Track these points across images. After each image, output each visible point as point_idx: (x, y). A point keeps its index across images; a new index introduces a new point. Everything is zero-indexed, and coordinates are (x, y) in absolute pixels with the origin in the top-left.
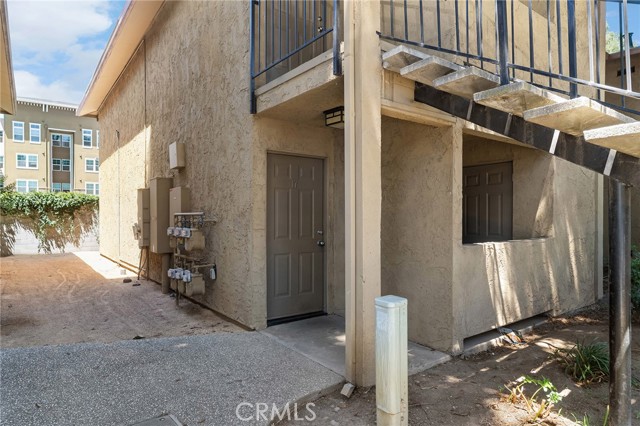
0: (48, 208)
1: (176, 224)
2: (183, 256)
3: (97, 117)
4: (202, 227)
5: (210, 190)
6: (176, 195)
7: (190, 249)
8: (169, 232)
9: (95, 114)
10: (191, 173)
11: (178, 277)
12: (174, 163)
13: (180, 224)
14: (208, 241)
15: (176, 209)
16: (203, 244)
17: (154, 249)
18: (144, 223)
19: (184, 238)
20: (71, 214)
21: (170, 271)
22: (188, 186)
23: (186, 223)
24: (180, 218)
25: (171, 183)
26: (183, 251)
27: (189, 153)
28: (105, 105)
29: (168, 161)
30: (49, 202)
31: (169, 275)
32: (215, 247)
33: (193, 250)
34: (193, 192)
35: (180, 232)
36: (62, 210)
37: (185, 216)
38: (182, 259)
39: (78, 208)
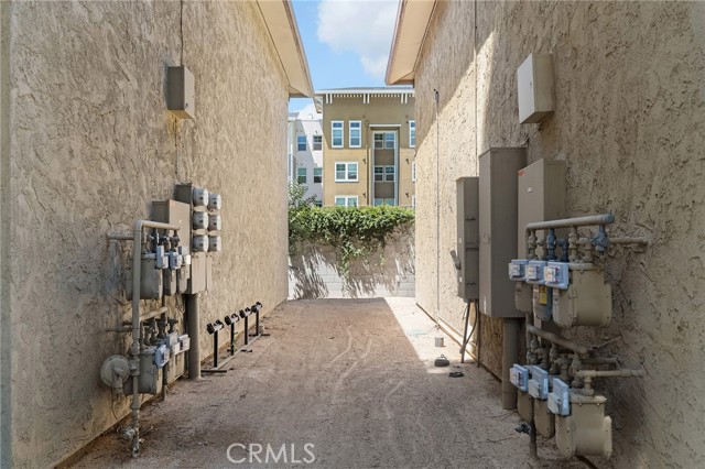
0: (352, 230)
1: (531, 250)
2: (549, 336)
3: (413, 82)
4: (601, 255)
5: (624, 153)
6: (532, 180)
7: (568, 322)
8: (513, 269)
9: (410, 77)
10: (569, 124)
11: (534, 393)
12: (527, 106)
13: (540, 251)
14: (622, 299)
15: (532, 214)
16: (606, 311)
17: (486, 307)
18: (467, 249)
19: (550, 290)
20: (381, 238)
21: (516, 371)
22: (562, 156)
23: (557, 250)
24: (540, 235)
25: (522, 157)
26: (549, 324)
27: (565, 72)
28: (422, 56)
29: (517, 110)
30: (354, 221)
31: (514, 380)
32: (644, 320)
33: (577, 323)
34: (575, 169)
35: (539, 271)
36: (370, 232)
37: (553, 229)
38: (546, 345)
39: (390, 229)
